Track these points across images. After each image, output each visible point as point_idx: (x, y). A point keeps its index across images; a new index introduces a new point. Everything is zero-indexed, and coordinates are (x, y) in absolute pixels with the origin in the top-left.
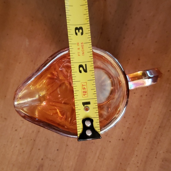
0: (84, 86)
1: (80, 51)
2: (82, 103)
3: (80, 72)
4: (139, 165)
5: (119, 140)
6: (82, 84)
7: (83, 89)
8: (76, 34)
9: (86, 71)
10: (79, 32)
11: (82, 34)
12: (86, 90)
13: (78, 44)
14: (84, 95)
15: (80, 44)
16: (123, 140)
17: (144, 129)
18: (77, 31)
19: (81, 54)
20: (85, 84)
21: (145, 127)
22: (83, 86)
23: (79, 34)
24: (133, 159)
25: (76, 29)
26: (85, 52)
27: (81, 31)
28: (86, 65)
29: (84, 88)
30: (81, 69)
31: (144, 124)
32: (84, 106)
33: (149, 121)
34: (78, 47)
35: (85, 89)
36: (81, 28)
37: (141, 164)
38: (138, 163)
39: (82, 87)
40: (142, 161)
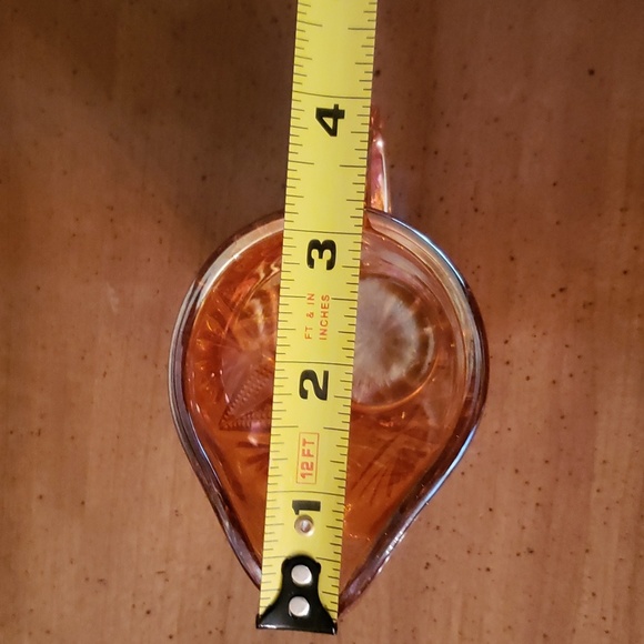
0: (307, 447)
1: (315, 323)
2: (294, 502)
3: (304, 394)
4: (608, 625)
5: (518, 555)
6: (302, 436)
7: (304, 455)
8: (311, 262)
9: (322, 394)
10: (321, 257)
11: (331, 265)
12: (313, 460)
13: (309, 299)
14: (303, 476)
15: (318, 301)
16: (531, 552)
17: (594, 494)
18: (315, 253)
19: (315, 334)
20: (313, 438)
21: (596, 485)
22: (304, 445)
23: (321, 264)
24: (584, 610)
25: (314, 245)
26: (332, 331)
27: (327, 254)
28: (326, 374)
29: (309, 451)
30: (308, 385)
31: (591, 478)
32: (297, 513)
33: (604, 462)
34: (310, 309)
35: (309, 455)
36: (330, 245)
37: (615, 619)
38: (604, 618)
39: (302, 447)
40: (616, 607)
